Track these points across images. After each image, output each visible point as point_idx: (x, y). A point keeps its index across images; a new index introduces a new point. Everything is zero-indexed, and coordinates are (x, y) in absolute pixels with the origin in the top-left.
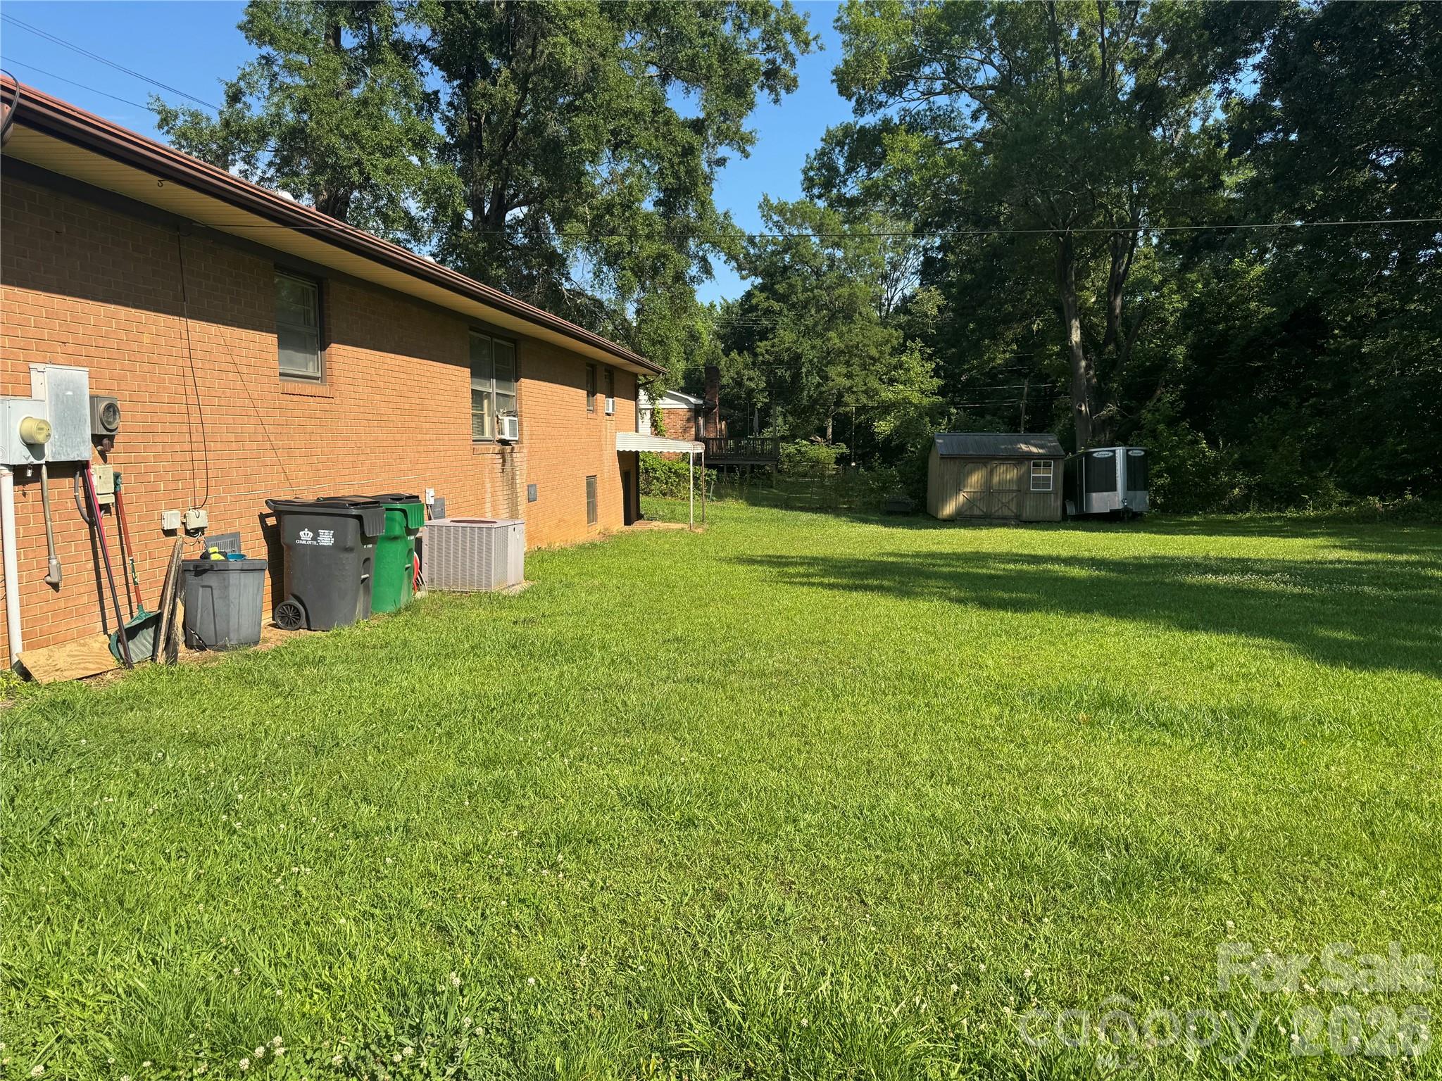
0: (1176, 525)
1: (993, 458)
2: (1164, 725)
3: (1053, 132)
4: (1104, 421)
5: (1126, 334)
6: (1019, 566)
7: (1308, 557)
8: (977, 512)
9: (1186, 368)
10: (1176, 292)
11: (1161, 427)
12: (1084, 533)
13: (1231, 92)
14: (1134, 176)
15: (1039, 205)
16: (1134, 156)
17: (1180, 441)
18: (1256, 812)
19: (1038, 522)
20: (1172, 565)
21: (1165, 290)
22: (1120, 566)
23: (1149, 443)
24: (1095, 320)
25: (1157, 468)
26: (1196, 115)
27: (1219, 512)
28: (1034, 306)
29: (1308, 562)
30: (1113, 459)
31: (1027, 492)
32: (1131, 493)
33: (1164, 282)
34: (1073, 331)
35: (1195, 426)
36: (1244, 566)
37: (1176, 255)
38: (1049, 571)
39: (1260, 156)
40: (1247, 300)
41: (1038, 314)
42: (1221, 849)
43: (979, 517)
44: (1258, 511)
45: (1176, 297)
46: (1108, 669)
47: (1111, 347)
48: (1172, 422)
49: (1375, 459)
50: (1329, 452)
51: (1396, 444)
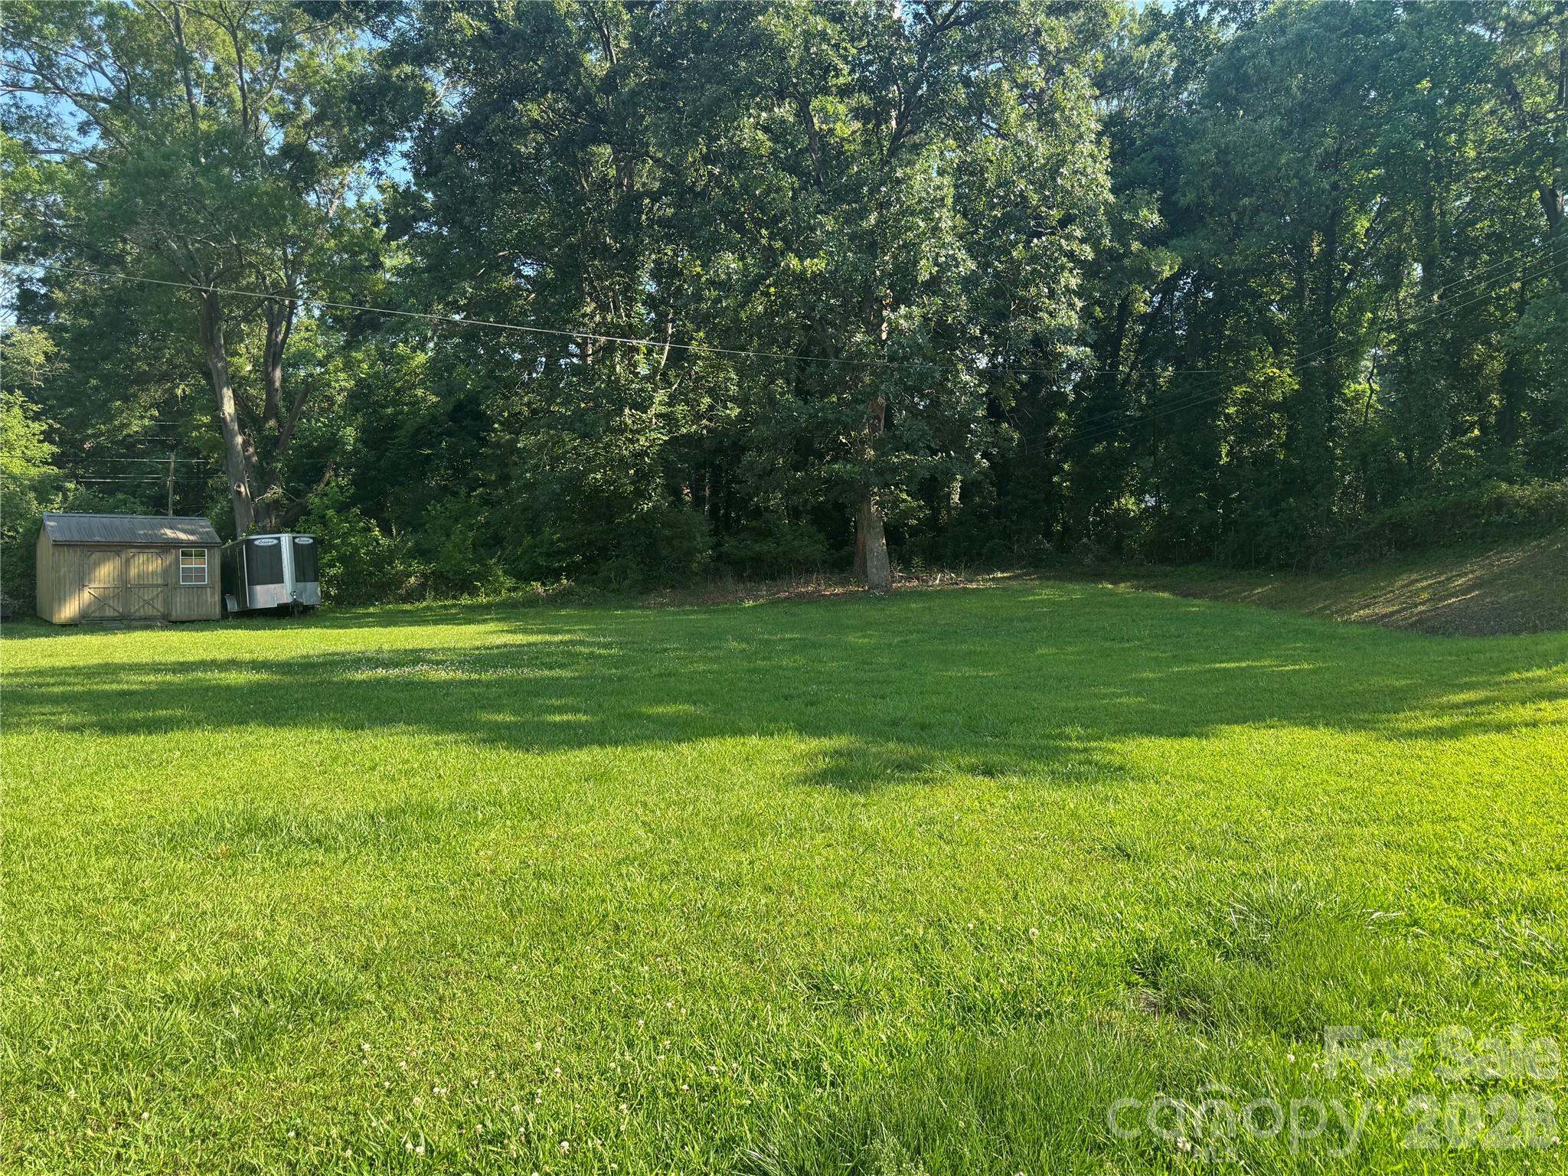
0: (351, 618)
1: (129, 545)
2: (318, 841)
3: (187, 169)
4: (268, 505)
5: (288, 410)
6: (160, 678)
7: (478, 643)
8: (109, 613)
9: (356, 451)
10: (343, 370)
11: (330, 513)
12: (246, 632)
13: (381, 173)
14: (286, 240)
15: (174, 252)
16: (284, 217)
17: (352, 528)
18: (406, 916)
19: (192, 622)
20: (342, 662)
21: (331, 367)
22: (285, 667)
23: (318, 530)
24: (252, 391)
25: (328, 557)
26: (350, 189)
27: (396, 602)
28: (176, 367)
29: (478, 648)
30: (277, 548)
31: (176, 587)
32: (301, 585)
33: (329, 357)
34: (226, 400)
35: (366, 513)
36: (415, 657)
37: (338, 331)
38: (199, 680)
39: (418, 244)
40: (414, 386)
41: (183, 377)
42: (366, 967)
43: (113, 619)
44: (435, 599)
45: (342, 375)
46: (259, 788)
47: (272, 423)
48: (342, 508)
49: (536, 546)
50: (497, 541)
51: (552, 534)
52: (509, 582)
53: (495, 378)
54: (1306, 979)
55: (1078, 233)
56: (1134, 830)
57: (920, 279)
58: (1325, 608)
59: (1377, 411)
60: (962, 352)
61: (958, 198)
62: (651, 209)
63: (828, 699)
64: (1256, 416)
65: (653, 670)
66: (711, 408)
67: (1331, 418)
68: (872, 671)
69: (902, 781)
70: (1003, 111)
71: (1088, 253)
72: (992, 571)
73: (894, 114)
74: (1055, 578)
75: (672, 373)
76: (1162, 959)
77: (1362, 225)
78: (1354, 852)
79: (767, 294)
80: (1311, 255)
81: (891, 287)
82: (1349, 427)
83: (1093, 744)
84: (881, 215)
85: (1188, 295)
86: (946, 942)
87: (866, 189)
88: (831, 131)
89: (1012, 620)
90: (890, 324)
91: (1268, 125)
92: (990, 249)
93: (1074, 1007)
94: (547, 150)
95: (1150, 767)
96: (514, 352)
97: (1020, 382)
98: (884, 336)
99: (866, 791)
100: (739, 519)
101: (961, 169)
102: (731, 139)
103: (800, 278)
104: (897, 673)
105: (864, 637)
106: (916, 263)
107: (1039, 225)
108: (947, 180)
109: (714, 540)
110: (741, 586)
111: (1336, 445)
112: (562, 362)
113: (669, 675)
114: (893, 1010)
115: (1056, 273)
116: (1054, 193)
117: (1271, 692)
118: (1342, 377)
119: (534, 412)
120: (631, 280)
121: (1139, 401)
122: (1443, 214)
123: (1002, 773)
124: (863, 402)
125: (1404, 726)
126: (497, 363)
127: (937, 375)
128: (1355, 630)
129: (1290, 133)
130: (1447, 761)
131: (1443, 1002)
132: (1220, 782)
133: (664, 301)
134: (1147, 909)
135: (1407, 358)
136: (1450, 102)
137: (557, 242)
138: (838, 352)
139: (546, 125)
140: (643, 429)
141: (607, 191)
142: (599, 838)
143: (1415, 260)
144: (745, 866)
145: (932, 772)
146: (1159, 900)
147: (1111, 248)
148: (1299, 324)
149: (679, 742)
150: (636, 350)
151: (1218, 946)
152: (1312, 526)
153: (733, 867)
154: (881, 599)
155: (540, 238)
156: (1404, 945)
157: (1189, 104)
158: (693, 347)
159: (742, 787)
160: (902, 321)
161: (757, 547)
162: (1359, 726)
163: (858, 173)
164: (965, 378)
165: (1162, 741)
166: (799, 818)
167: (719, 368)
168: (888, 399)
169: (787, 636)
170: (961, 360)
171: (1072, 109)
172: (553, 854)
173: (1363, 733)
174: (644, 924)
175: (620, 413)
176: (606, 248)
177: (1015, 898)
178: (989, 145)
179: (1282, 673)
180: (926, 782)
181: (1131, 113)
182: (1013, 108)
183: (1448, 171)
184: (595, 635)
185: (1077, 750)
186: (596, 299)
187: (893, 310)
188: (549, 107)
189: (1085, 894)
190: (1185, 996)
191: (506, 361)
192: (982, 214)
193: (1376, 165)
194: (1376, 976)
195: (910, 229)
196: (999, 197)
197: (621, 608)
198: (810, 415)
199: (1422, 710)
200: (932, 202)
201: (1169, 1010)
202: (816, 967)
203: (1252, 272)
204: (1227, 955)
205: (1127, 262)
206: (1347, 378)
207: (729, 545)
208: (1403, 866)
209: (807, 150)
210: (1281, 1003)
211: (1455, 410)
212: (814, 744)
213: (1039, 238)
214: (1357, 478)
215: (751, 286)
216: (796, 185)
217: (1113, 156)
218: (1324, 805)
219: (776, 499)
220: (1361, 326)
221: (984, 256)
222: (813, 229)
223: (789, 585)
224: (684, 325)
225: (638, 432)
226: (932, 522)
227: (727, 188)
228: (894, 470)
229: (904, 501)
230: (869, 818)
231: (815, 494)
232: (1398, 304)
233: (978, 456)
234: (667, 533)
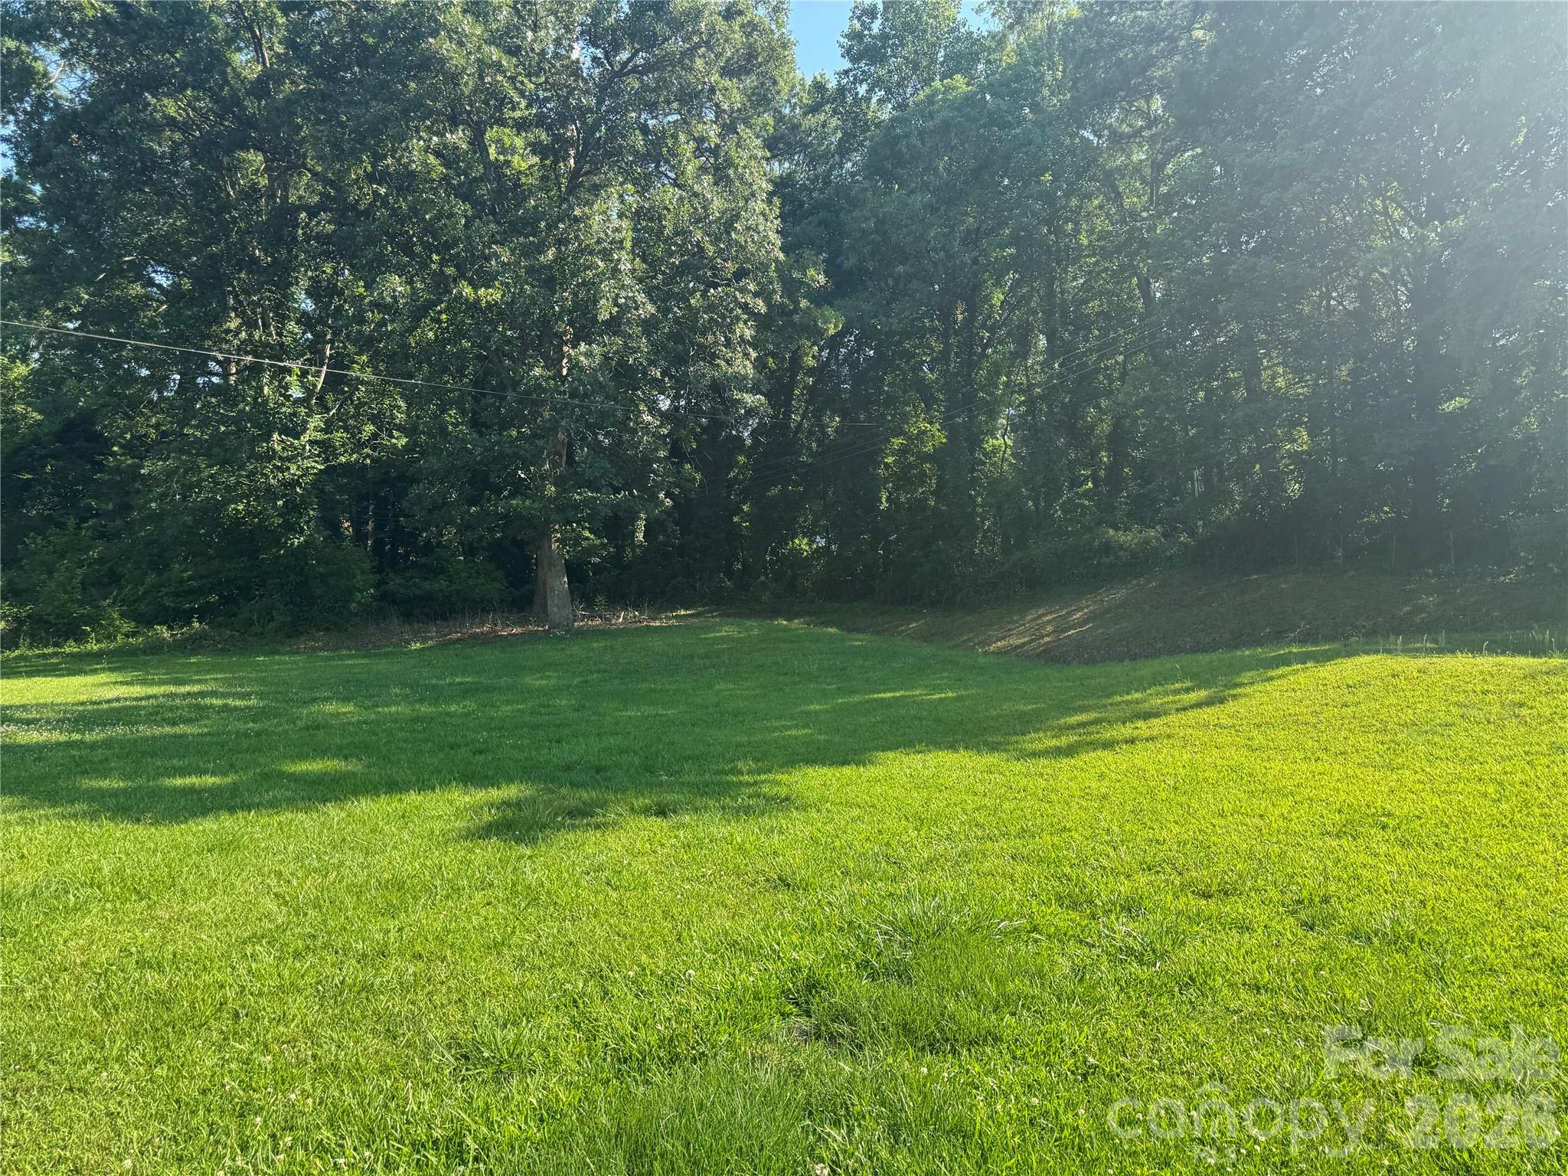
7: (83, 698)
29: (82, 704)
44: (31, 647)
49: (162, 586)
50: (114, 579)
51: (182, 571)
52: (127, 627)
53: (117, 395)
54: (941, 990)
55: (752, 287)
56: (794, 860)
57: (601, 318)
58: (969, 640)
59: (1011, 464)
60: (643, 393)
61: (636, 243)
62: (307, 224)
63: (498, 746)
64: (910, 466)
65: (299, 722)
66: (375, 436)
67: (973, 470)
68: (551, 713)
69: (574, 827)
70: (680, 162)
71: (761, 306)
72: (675, 609)
73: (572, 152)
74: (735, 615)
75: (330, 397)
76: (814, 986)
77: (998, 297)
78: (987, 865)
79: (439, 321)
80: (955, 322)
81: (571, 323)
82: (986, 477)
83: (763, 777)
84: (559, 250)
85: (851, 353)
86: (606, 993)
87: (543, 224)
88: (507, 163)
89: (693, 657)
90: (570, 360)
91: (919, 200)
92: (670, 295)
93: (729, 1045)
94: (186, 149)
95: (813, 797)
96: (141, 367)
97: (700, 425)
98: (565, 372)
99: (534, 841)
100: (407, 554)
101: (638, 215)
102: (399, 160)
103: (474, 306)
104: (576, 715)
105: (542, 678)
106: (596, 302)
107: (715, 276)
108: (625, 224)
109: (377, 577)
110: (407, 627)
111: (979, 494)
112: (200, 380)
113: (317, 728)
114: (547, 1070)
115: (732, 323)
116: (729, 246)
117: (921, 719)
118: (982, 433)
119: (164, 434)
120: (284, 296)
121: (809, 448)
122: (1062, 292)
123: (675, 812)
124: (543, 437)
125: (1030, 747)
126: (120, 379)
127: (619, 414)
128: (992, 659)
129: (938, 210)
130: (1063, 777)
131: (1055, 1000)
132: (874, 806)
133: (321, 321)
134: (803, 938)
135: (1034, 418)
136: (1068, 195)
137: (196, 250)
138: (515, 384)
139: (185, 123)
140: (294, 457)
141: (256, 201)
142: (221, 916)
143: (1041, 332)
144: (393, 935)
145: (604, 816)
146: (814, 926)
147: (782, 304)
148: (946, 384)
149: (325, 801)
150: (289, 371)
151: (865, 968)
152: (958, 566)
153: (378, 936)
154: (561, 638)
155: (176, 246)
156: (1026, 950)
157: (853, 175)
158: (355, 372)
159: (395, 848)
160: (582, 358)
161: (427, 586)
162: (994, 748)
163: (536, 207)
164: (647, 418)
165: (825, 770)
166: (457, 876)
167: (383, 394)
168: (569, 435)
169: (458, 680)
170: (643, 401)
171: (745, 167)
172: (163, 938)
173: (996, 755)
174: (269, 1008)
175: (268, 437)
176: (255, 260)
177: (679, 939)
178: (666, 194)
179: (930, 702)
180: (597, 827)
181: (800, 177)
182: (689, 160)
183: (1068, 256)
184: (230, 685)
185: (748, 784)
186: (242, 314)
187: (574, 347)
188: (189, 104)
189: (744, 929)
190: (833, 1021)
191: (131, 377)
192: (661, 260)
193: (1009, 245)
194: (1000, 982)
195: (588, 268)
196: (676, 244)
197: (265, 655)
198: (486, 450)
199: (1044, 731)
200: (611, 243)
201: (818, 1037)
202: (465, 1034)
203: (907, 335)
204: (873, 976)
205: (796, 318)
206: (986, 434)
207: (395, 583)
208: (1028, 879)
209: (481, 179)
210: (918, 1018)
211: (1072, 465)
212: (480, 795)
213: (715, 288)
214: (994, 524)
215: (420, 311)
216: (469, 213)
217: (782, 216)
218: (963, 823)
219: (450, 533)
220: (997, 387)
221: (663, 301)
222: (488, 259)
223: (462, 625)
224: (345, 347)
225: (289, 459)
226: (616, 560)
227: (394, 210)
228: (576, 507)
229: (587, 539)
230: (534, 871)
231: (491, 530)
232: (1026, 369)
233: (662, 495)
234: (321, 570)
